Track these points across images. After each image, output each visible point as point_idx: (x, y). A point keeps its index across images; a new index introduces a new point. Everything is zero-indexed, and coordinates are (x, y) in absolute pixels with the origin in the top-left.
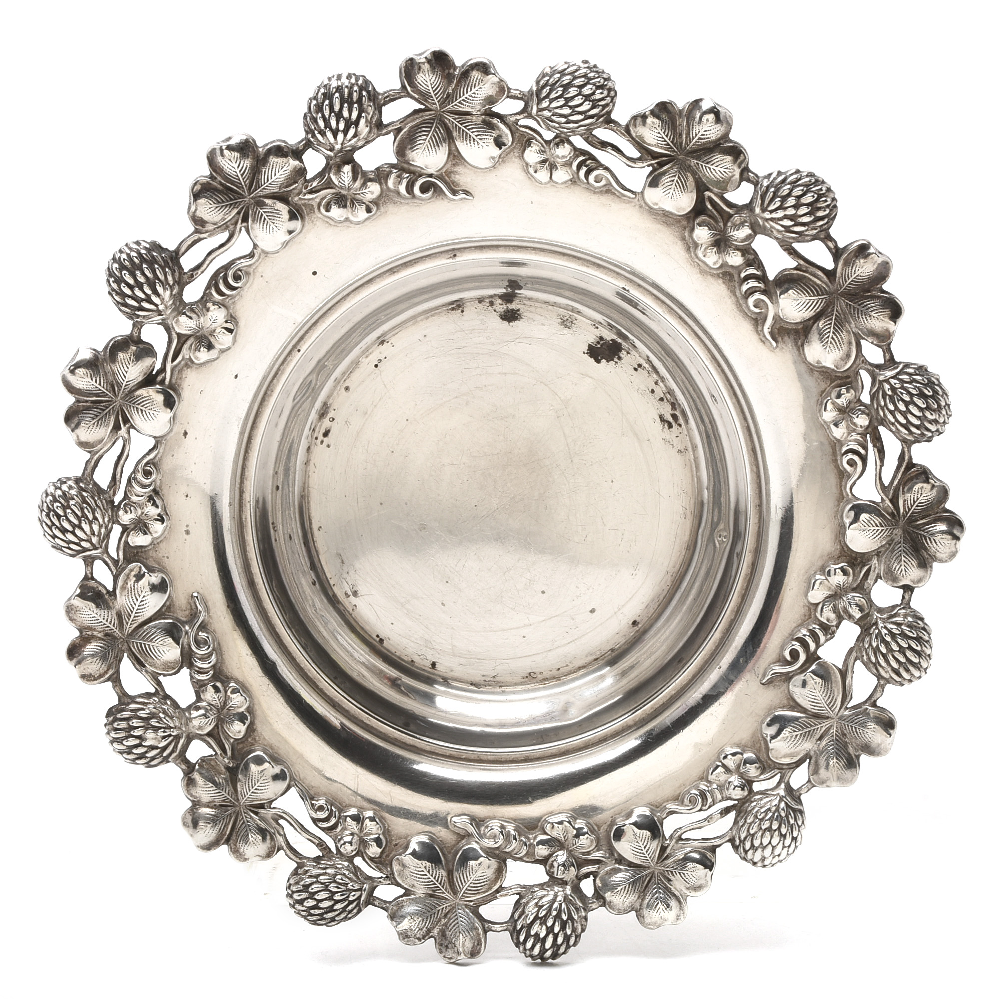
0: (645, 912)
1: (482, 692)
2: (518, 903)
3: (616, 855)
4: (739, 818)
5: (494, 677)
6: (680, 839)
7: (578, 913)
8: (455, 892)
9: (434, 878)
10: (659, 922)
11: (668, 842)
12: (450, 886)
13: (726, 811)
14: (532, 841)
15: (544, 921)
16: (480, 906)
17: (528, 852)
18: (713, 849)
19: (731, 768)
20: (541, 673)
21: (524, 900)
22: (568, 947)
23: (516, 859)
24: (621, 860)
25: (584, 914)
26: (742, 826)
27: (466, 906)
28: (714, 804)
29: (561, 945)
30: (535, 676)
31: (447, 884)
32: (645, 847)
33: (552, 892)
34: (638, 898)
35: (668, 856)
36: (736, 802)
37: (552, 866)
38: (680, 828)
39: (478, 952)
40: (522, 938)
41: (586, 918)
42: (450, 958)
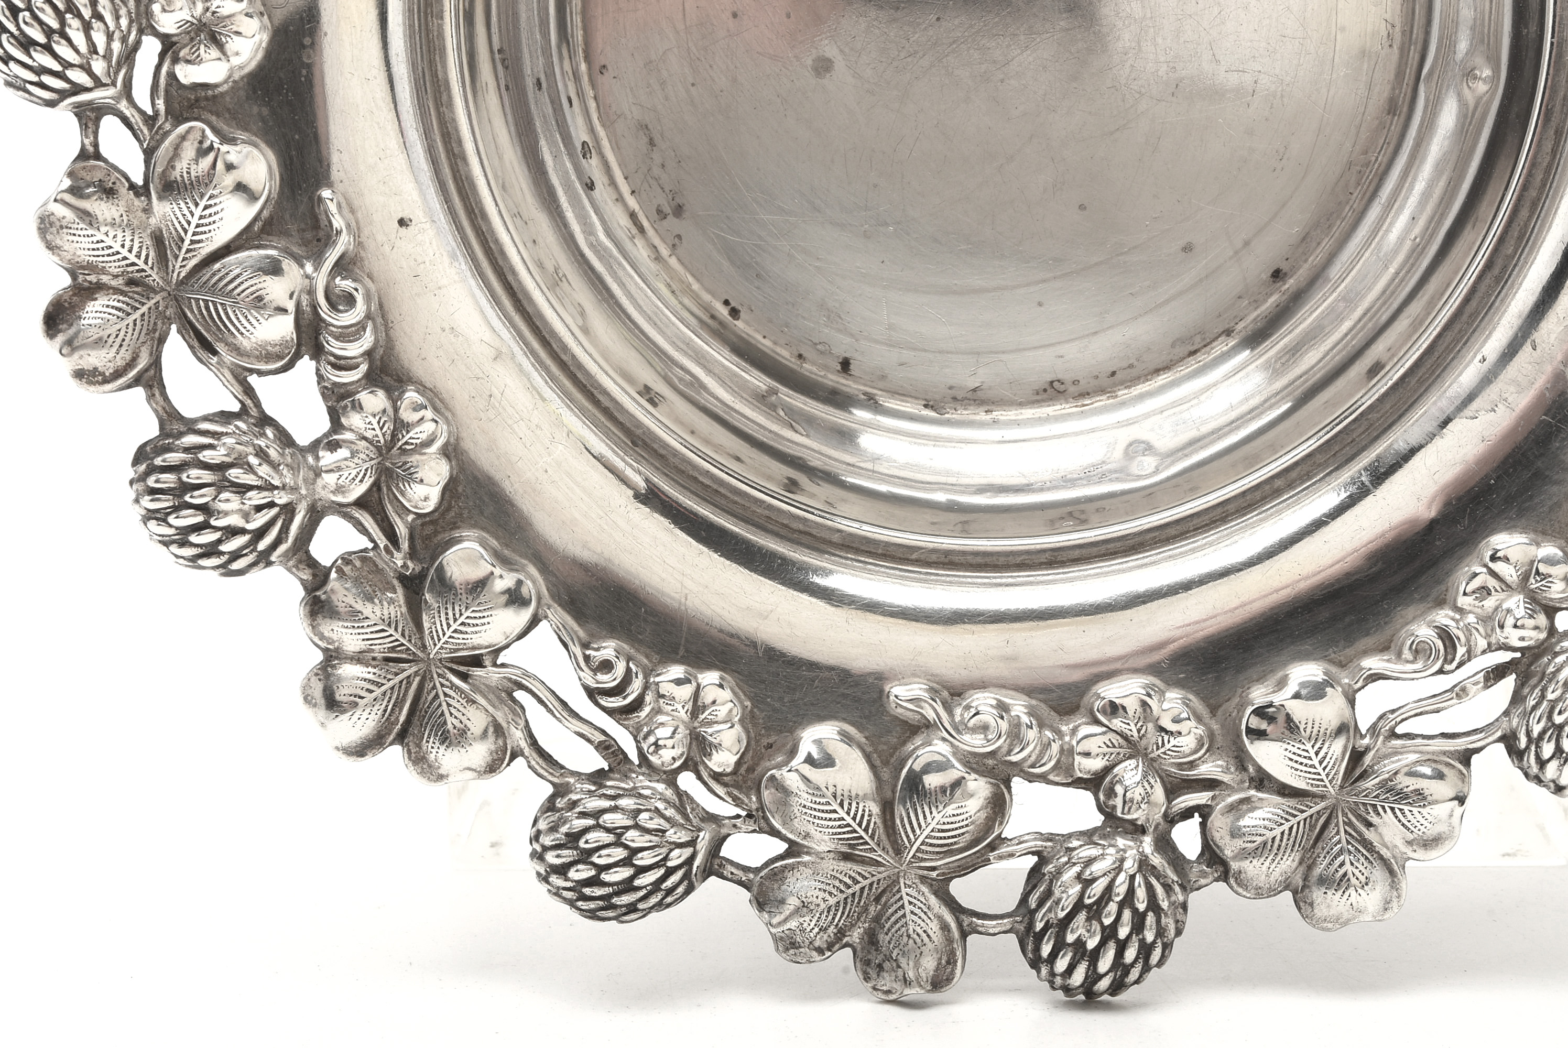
0: (1317, 895)
1: (949, 423)
2: (1035, 874)
3: (1251, 769)
4: (1526, 690)
5: (974, 390)
6: (1393, 735)
7: (1169, 896)
8: (898, 851)
9: (854, 819)
10: (1346, 916)
11: (1366, 741)
12: (888, 836)
13: (1496, 674)
14: (1067, 739)
15: (1095, 911)
16: (952, 878)
17: (1058, 762)
18: (1466, 757)
19: (1508, 579)
20: (1075, 382)
21: (1050, 868)
22: (1146, 968)
23: (1031, 778)
24: (1262, 780)
25: (1181, 898)
26: (1534, 708)
27: (923, 879)
28: (1469, 660)
29: (1132, 965)
30: (1062, 388)
31: (881, 831)
32: (1317, 754)
33: (1111, 850)
34: (1300, 863)
35: (1365, 771)
36: (1518, 655)
37: (1111, 793)
38: (1393, 711)
39: (949, 980)
40: (1046, 950)
41: (1184, 906)
42: (889, 992)
